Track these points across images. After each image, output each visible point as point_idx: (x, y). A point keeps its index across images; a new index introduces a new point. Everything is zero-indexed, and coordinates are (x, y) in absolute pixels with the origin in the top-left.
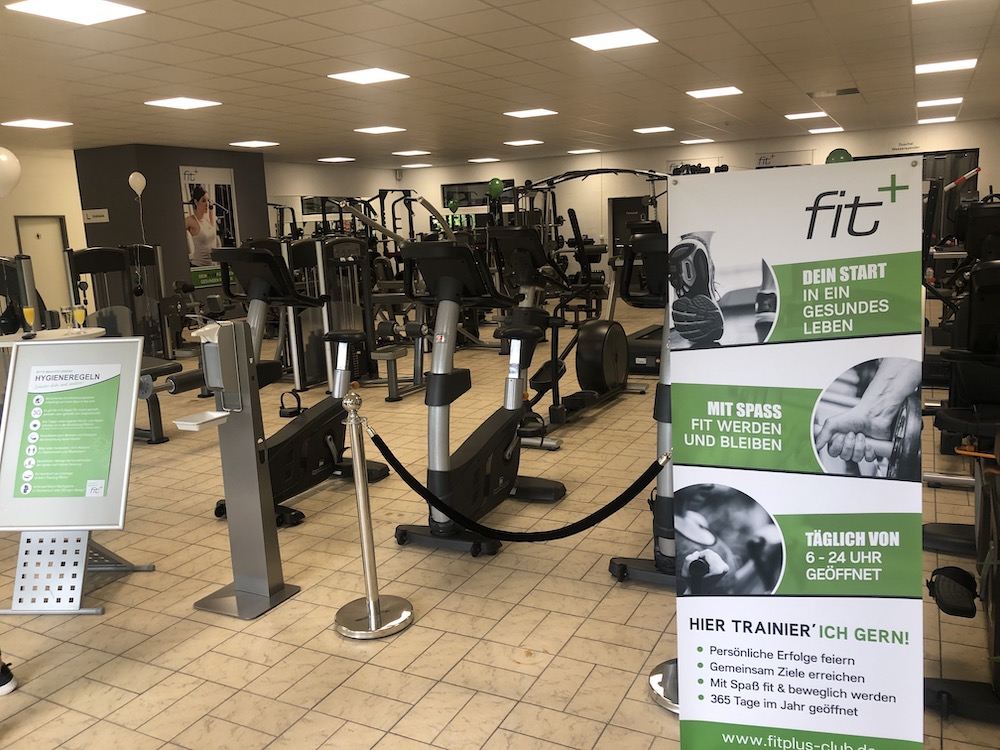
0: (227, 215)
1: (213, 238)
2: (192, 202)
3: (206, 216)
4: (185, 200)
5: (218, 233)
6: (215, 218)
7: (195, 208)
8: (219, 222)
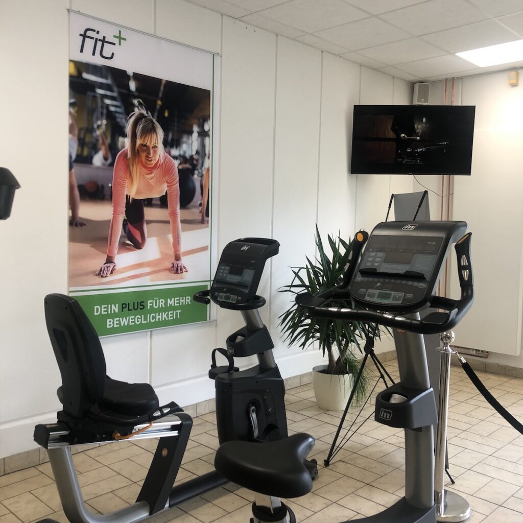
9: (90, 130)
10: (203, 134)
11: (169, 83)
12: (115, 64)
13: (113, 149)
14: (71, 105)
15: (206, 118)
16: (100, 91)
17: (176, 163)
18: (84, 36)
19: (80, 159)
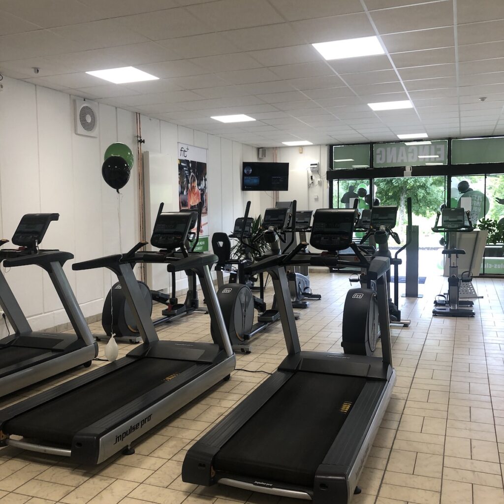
9: (183, 183)
10: (205, 180)
11: (198, 162)
12: (187, 159)
13: (188, 188)
14: (179, 174)
15: (206, 174)
16: (185, 169)
17: (200, 191)
18: (181, 150)
19: (181, 193)
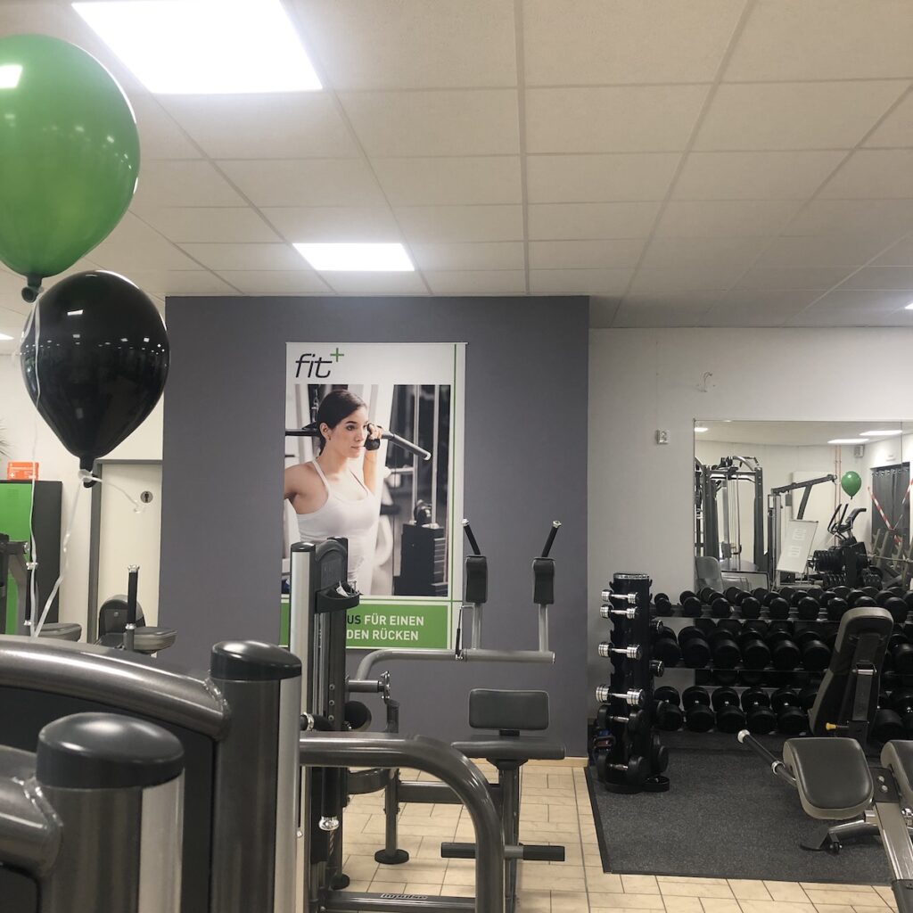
0: (425, 466)
1: (367, 523)
2: (311, 431)
3: (355, 465)
4: (291, 424)
5: (385, 510)
6: (382, 471)
7: (322, 444)
8: (396, 481)
